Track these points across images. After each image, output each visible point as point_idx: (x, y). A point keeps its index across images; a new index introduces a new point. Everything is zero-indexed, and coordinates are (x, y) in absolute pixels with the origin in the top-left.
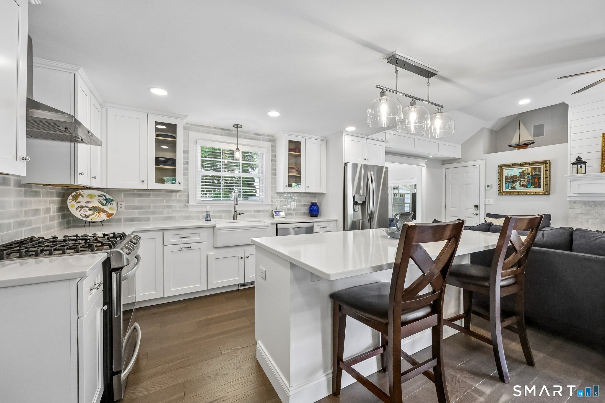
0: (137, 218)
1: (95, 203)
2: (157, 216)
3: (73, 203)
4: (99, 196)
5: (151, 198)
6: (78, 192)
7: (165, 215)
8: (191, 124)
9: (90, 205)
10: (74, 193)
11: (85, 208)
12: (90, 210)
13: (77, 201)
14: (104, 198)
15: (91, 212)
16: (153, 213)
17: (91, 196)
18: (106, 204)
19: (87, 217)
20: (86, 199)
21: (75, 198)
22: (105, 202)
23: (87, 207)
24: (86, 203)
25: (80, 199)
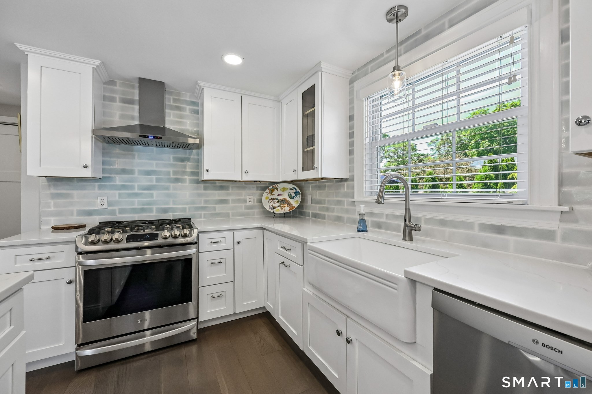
0: (318, 214)
1: (285, 196)
2: (330, 214)
3: (269, 195)
4: (291, 189)
5: (326, 191)
6: (274, 185)
7: (335, 214)
8: (359, 69)
9: (280, 198)
10: (271, 187)
11: (275, 200)
12: (278, 202)
13: (272, 193)
14: (294, 190)
15: (278, 204)
16: (327, 209)
17: (284, 189)
18: (294, 197)
19: (274, 208)
20: (279, 192)
21: (271, 191)
22: (293, 195)
23: (277, 199)
24: (278, 195)
25: (275, 192)
